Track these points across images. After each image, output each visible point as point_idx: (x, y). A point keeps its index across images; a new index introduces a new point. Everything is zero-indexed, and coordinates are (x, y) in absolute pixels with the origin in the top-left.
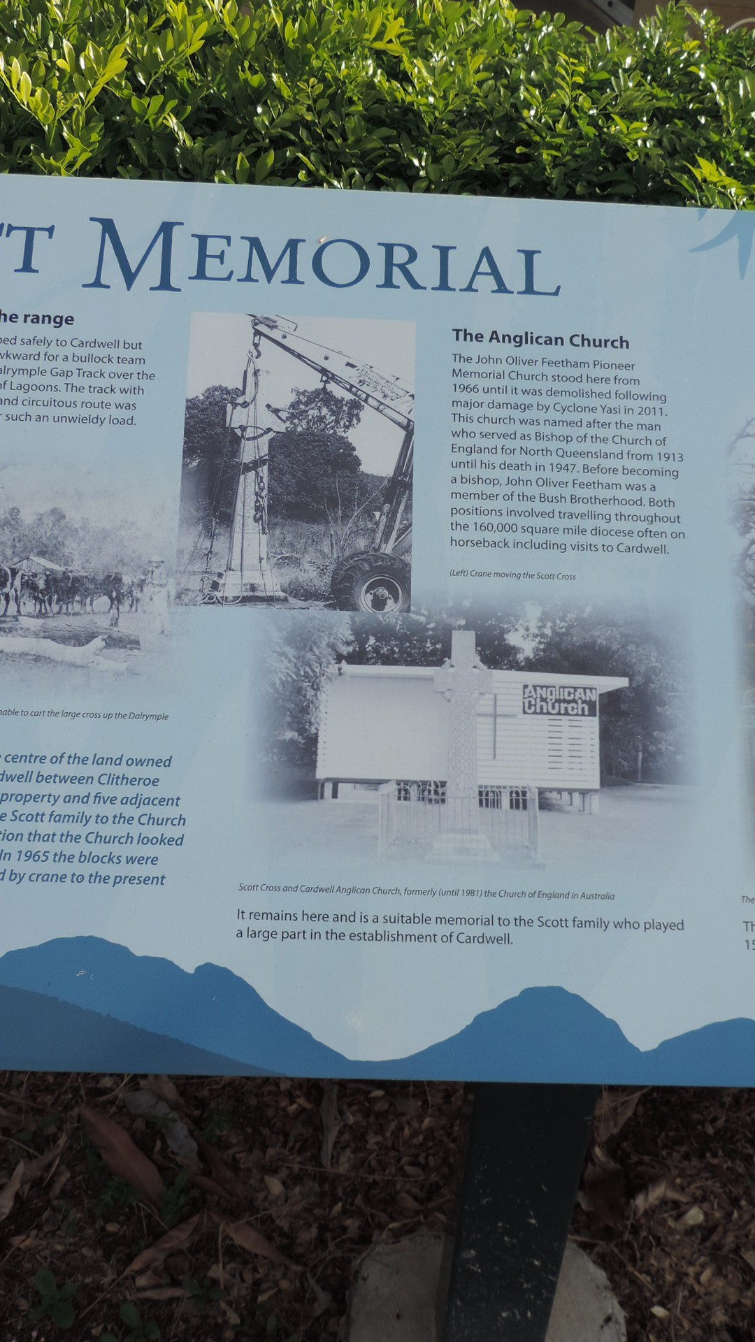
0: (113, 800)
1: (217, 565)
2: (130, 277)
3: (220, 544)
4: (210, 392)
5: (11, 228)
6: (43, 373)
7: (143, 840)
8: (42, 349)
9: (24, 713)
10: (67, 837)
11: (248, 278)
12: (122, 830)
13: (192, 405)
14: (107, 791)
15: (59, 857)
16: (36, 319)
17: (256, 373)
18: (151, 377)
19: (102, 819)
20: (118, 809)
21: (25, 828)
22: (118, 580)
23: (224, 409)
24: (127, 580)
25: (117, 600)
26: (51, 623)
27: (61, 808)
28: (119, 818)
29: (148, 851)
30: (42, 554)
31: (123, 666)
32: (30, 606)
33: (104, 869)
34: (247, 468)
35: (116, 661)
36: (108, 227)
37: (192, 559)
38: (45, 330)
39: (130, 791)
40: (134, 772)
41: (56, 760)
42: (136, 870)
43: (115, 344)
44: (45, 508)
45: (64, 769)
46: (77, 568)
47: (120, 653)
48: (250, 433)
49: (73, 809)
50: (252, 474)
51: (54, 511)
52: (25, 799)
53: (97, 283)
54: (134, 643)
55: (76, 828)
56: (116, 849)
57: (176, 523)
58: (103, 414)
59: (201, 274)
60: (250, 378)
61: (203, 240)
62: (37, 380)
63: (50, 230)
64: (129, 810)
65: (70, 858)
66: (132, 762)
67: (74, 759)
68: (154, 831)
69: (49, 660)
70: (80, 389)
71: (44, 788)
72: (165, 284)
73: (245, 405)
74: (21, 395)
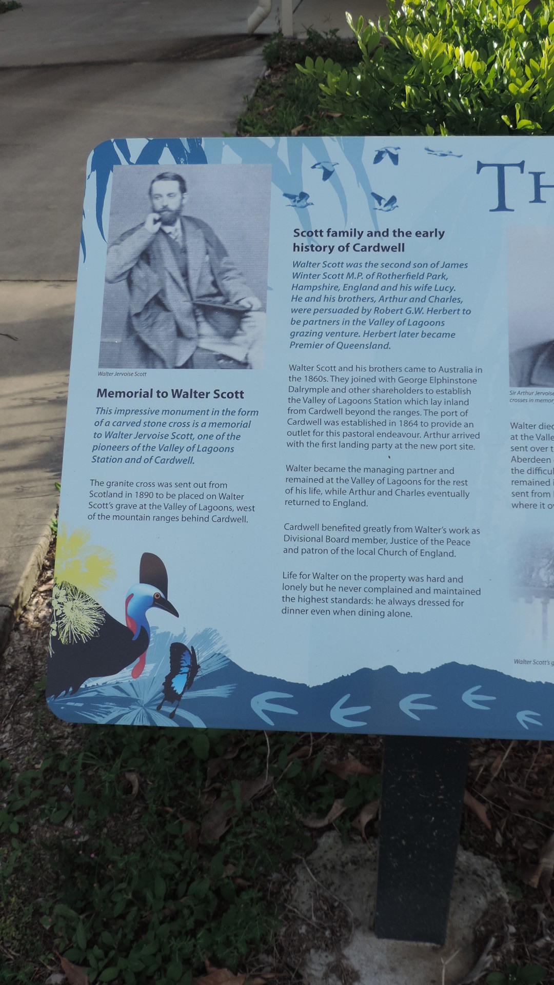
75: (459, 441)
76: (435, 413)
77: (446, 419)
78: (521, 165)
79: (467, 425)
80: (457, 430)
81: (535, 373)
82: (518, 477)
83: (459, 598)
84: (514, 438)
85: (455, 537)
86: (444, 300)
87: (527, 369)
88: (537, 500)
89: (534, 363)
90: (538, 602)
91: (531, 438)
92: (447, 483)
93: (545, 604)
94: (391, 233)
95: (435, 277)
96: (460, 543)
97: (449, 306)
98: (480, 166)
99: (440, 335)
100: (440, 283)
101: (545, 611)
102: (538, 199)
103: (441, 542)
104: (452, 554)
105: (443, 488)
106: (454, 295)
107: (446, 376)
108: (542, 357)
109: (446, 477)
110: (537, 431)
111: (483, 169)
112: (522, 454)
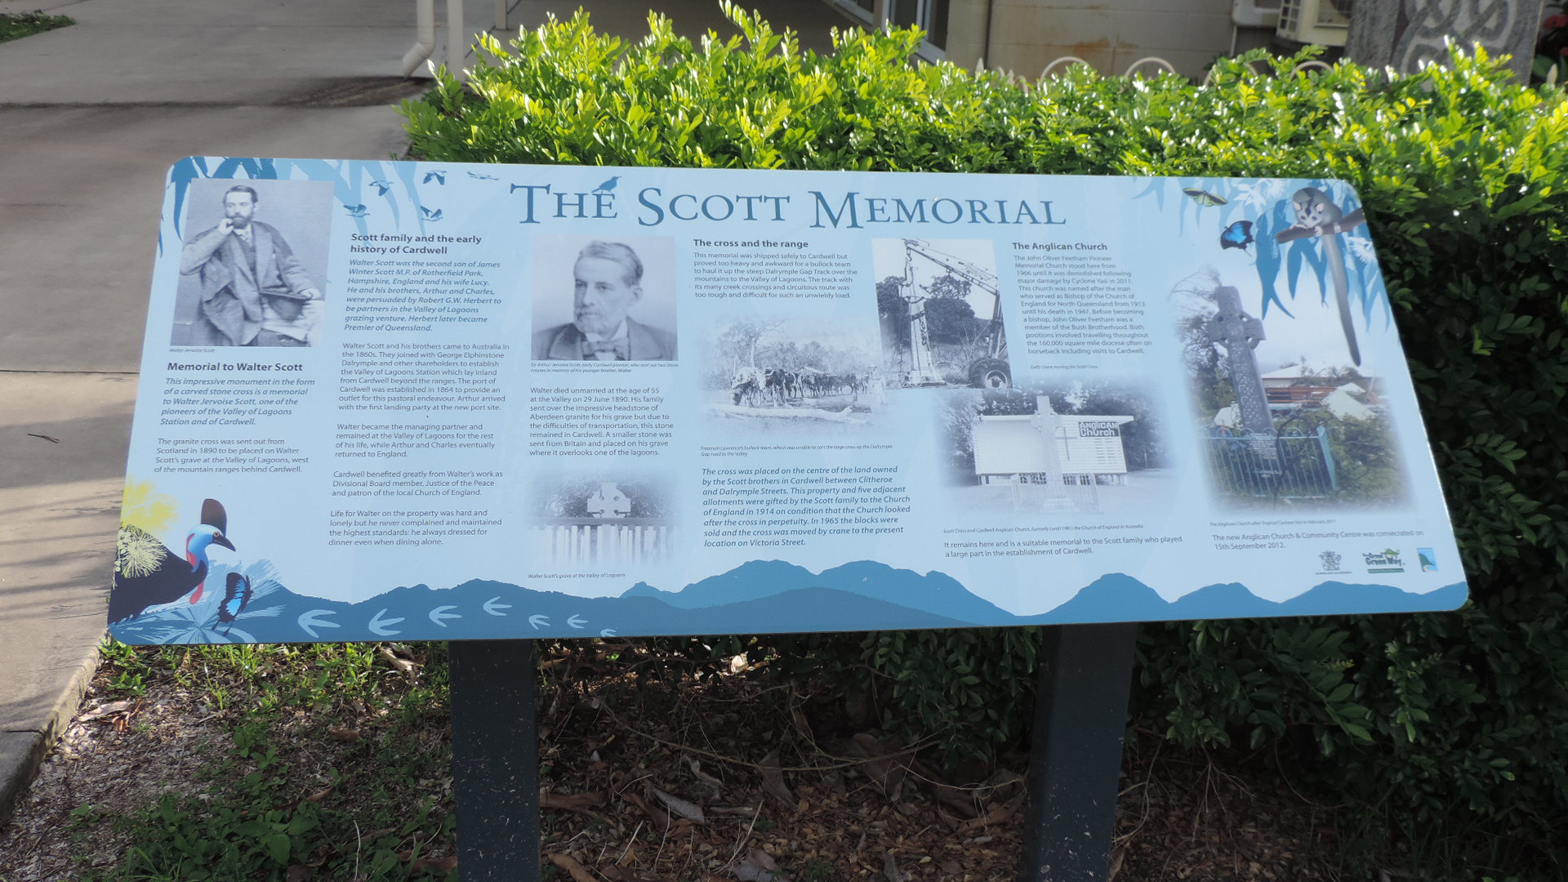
0: (869, 490)
1: (907, 368)
2: (835, 222)
3: (906, 357)
4: (888, 279)
5: (766, 198)
6: (796, 272)
7: (888, 510)
8: (794, 260)
9: (814, 448)
10: (846, 510)
11: (899, 220)
12: (876, 505)
13: (879, 286)
14: (865, 486)
15: (844, 520)
16: (788, 245)
17: (911, 269)
18: (855, 272)
19: (864, 500)
20: (872, 494)
21: (824, 506)
22: (854, 377)
23: (896, 288)
24: (858, 377)
25: (855, 388)
26: (821, 401)
27: (841, 496)
28: (873, 499)
29: (892, 515)
30: (810, 365)
31: (864, 422)
32: (808, 392)
33: (869, 526)
34: (914, 318)
35: (857, 420)
36: (819, 196)
37: (892, 366)
38: (793, 250)
39: (878, 485)
40: (878, 475)
41: (835, 471)
42: (887, 525)
43: (833, 256)
44: (809, 341)
45: (840, 475)
46: (830, 372)
47: (862, 414)
48: (912, 300)
49: (848, 495)
50: (917, 321)
51: (813, 343)
52: (821, 492)
53: (818, 225)
54: (867, 410)
55: (851, 506)
56: (874, 515)
57: (880, 347)
58: (832, 292)
59: (873, 219)
60: (908, 272)
61: (871, 202)
62: (793, 276)
63: (788, 198)
64: (878, 495)
65: (850, 521)
66: (876, 470)
67: (845, 470)
68: (894, 505)
69: (823, 420)
70: (818, 280)
71: (831, 486)
72: (854, 225)
73: (908, 285)
74: (786, 283)
75: (487, 403)
76: (468, 382)
77: (477, 386)
78: (547, 188)
79: (494, 391)
80: (486, 395)
81: (553, 350)
82: (536, 430)
83: (483, 528)
84: (532, 400)
85: (482, 479)
86: (478, 292)
87: (546, 347)
88: (551, 449)
89: (552, 341)
90: (549, 529)
91: (547, 400)
92: (476, 436)
93: (555, 530)
94: (436, 239)
95: (472, 274)
96: (485, 484)
97: (482, 296)
98: (513, 187)
99: (474, 320)
100: (476, 278)
101: (555, 535)
102: (560, 214)
103: (470, 483)
104: (478, 493)
105: (473, 441)
106: (487, 288)
107: (478, 351)
108: (559, 337)
109: (475, 432)
110: (553, 394)
111: (516, 190)
112: (540, 413)
